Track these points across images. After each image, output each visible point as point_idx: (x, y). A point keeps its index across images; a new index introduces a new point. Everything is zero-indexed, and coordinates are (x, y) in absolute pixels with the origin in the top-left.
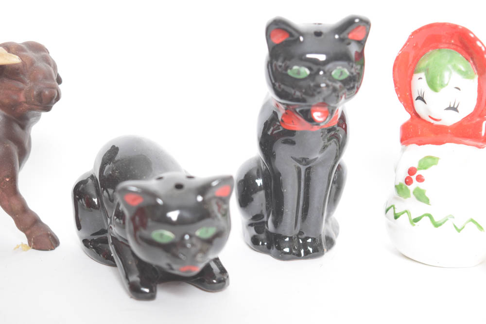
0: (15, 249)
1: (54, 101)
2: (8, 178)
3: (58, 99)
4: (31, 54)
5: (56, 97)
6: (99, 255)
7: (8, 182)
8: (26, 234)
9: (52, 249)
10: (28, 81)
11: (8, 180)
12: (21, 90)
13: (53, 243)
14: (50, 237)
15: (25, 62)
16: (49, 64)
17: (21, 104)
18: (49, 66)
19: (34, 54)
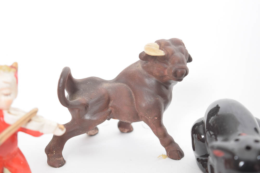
0: (158, 157)
1: (184, 76)
2: (156, 117)
3: (186, 74)
4: (172, 47)
5: (185, 74)
6: (203, 168)
7: (156, 119)
8: (165, 148)
9: (179, 160)
10: (170, 64)
11: (156, 118)
12: (166, 68)
13: (180, 155)
14: (178, 152)
15: (169, 53)
16: (183, 53)
17: (165, 76)
18: (183, 55)
19: (175, 47)
